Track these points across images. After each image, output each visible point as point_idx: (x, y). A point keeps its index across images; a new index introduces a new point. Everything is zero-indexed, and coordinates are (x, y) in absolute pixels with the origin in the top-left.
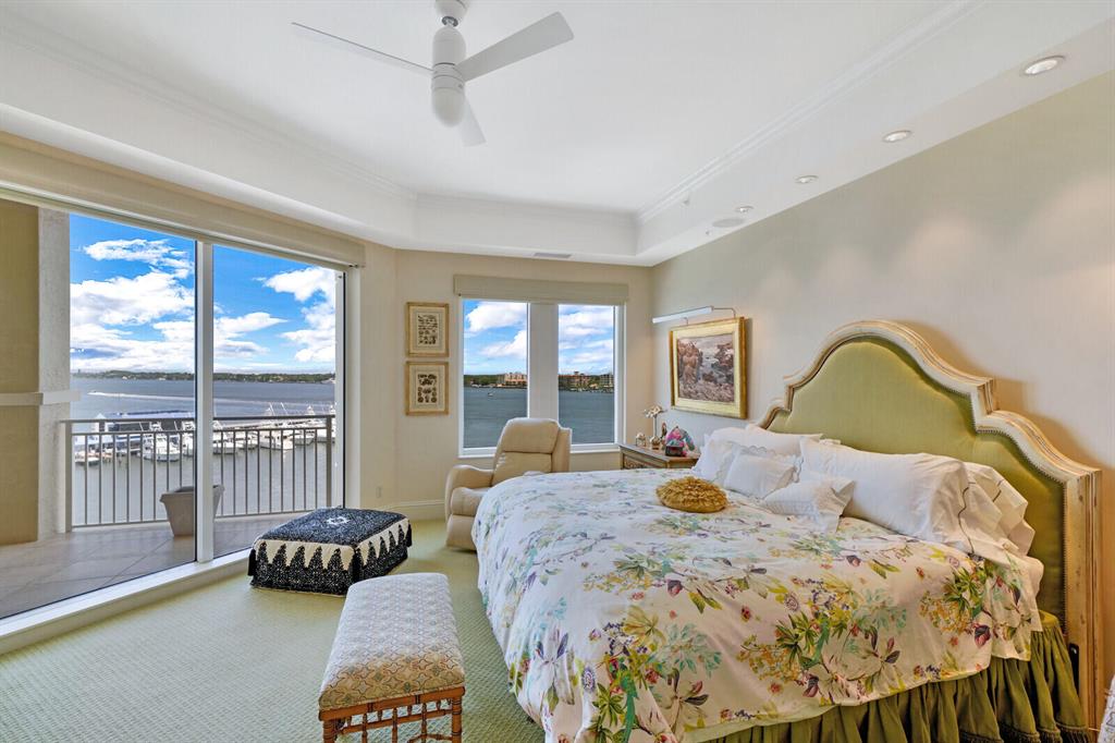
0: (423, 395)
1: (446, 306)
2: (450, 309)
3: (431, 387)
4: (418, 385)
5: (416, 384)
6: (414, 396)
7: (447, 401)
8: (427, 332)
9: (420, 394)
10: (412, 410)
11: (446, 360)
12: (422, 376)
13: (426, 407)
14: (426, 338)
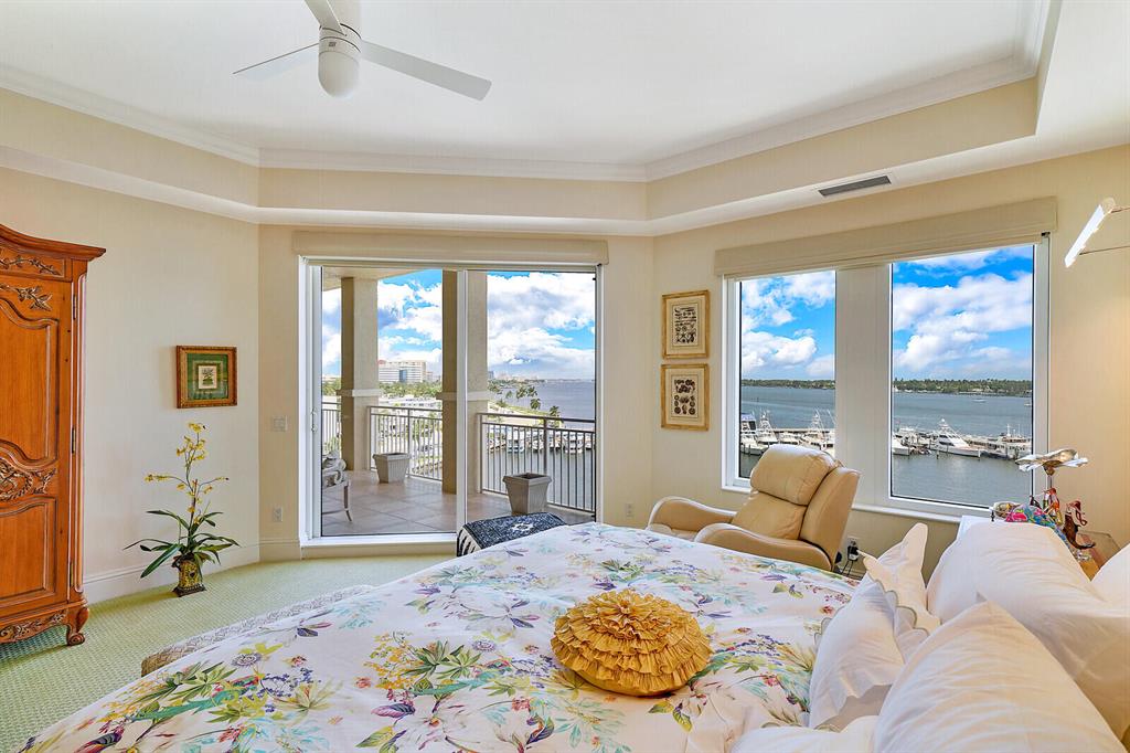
0: (680, 405)
1: (706, 293)
2: (712, 298)
3: (689, 395)
4: (675, 393)
5: (672, 392)
6: (670, 406)
7: (706, 413)
8: (685, 329)
9: (676, 404)
10: (668, 422)
11: (704, 362)
12: (679, 382)
13: (685, 419)
14: (683, 335)
